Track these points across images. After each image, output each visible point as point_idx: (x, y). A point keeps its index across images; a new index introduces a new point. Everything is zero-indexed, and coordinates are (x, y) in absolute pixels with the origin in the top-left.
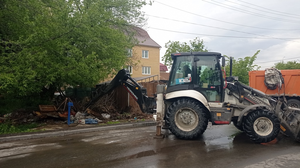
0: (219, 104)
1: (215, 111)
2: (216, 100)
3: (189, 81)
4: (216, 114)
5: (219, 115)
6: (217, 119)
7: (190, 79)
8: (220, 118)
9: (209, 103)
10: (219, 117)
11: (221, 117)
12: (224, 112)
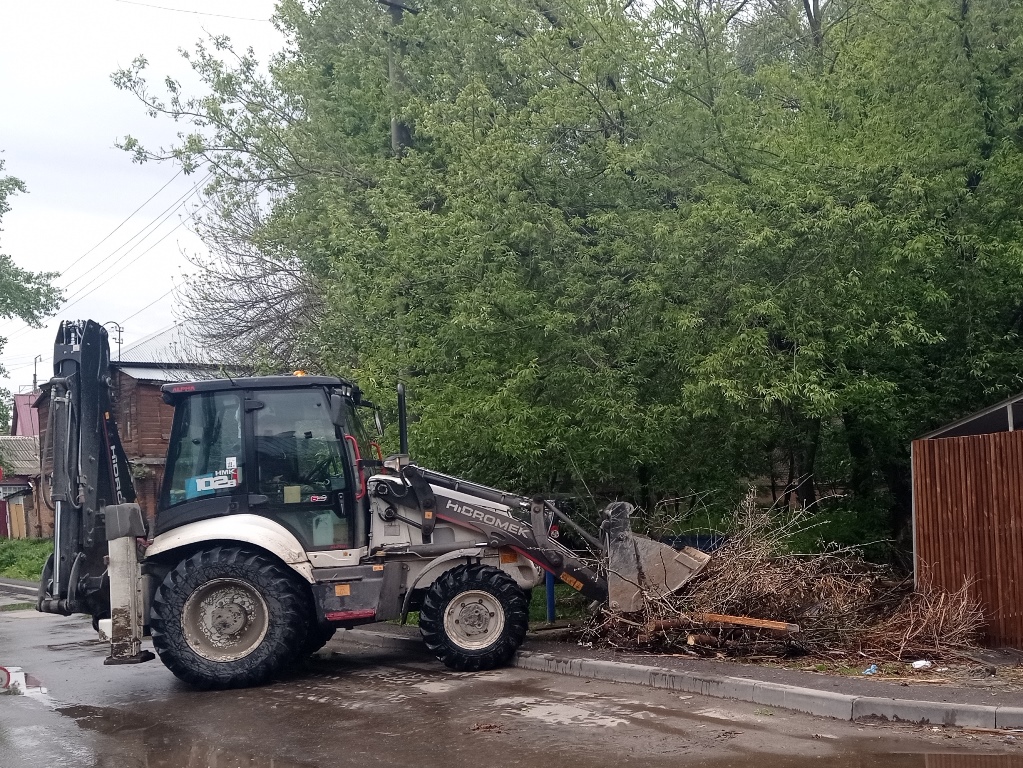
0: (346, 554)
1: (332, 579)
2: (335, 540)
3: (233, 483)
4: (332, 590)
5: (343, 591)
6: (337, 606)
7: (235, 477)
8: (347, 600)
9: (311, 555)
10: (342, 598)
11: (352, 597)
12: (360, 580)
